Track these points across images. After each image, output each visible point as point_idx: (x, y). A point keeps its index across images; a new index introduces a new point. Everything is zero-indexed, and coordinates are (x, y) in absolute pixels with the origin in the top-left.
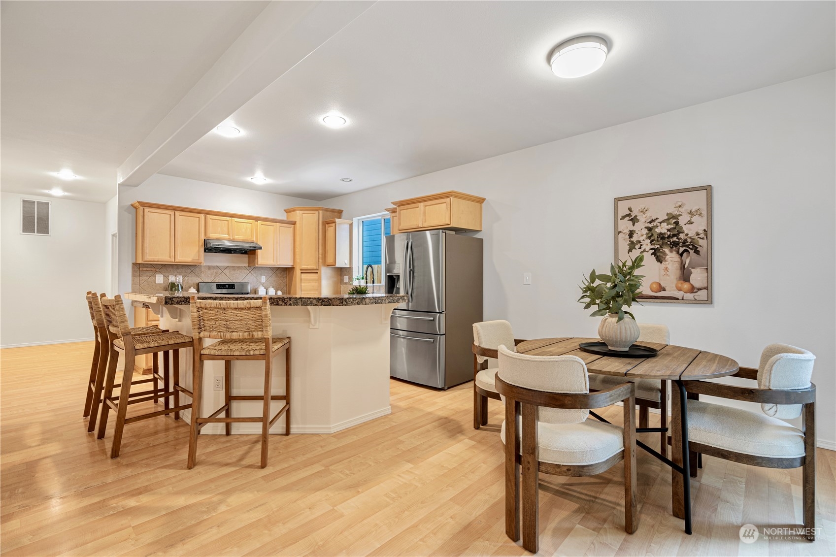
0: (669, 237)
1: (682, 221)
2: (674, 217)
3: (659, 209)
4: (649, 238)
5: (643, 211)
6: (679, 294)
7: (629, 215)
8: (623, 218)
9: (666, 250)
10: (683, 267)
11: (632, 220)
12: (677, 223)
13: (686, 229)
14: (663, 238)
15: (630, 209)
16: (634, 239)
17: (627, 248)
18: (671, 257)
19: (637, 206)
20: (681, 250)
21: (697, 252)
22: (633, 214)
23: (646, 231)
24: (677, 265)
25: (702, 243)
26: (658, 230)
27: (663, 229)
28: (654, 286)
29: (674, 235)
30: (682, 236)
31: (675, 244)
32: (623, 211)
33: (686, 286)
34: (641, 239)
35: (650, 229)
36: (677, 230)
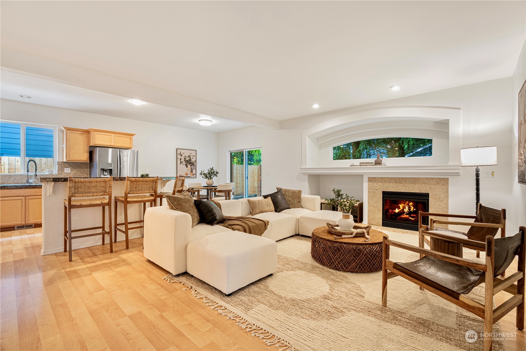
0: (189, 161)
1: (191, 157)
2: (190, 156)
3: (187, 153)
4: (185, 161)
5: (184, 153)
6: (190, 176)
7: (180, 154)
8: (179, 154)
9: (188, 164)
10: (191, 168)
11: (181, 155)
12: (190, 158)
13: (192, 159)
14: (187, 161)
15: (180, 152)
16: (181, 161)
17: (180, 163)
18: (189, 166)
19: (182, 151)
20: (191, 165)
21: (194, 166)
22: (181, 154)
23: (184, 159)
24: (190, 168)
25: (195, 163)
26: (186, 159)
27: (187, 159)
28: (186, 174)
29: (190, 161)
30: (191, 161)
31: (190, 163)
32: (179, 153)
33: (192, 174)
34: (183, 161)
35: (185, 158)
36: (190, 160)
